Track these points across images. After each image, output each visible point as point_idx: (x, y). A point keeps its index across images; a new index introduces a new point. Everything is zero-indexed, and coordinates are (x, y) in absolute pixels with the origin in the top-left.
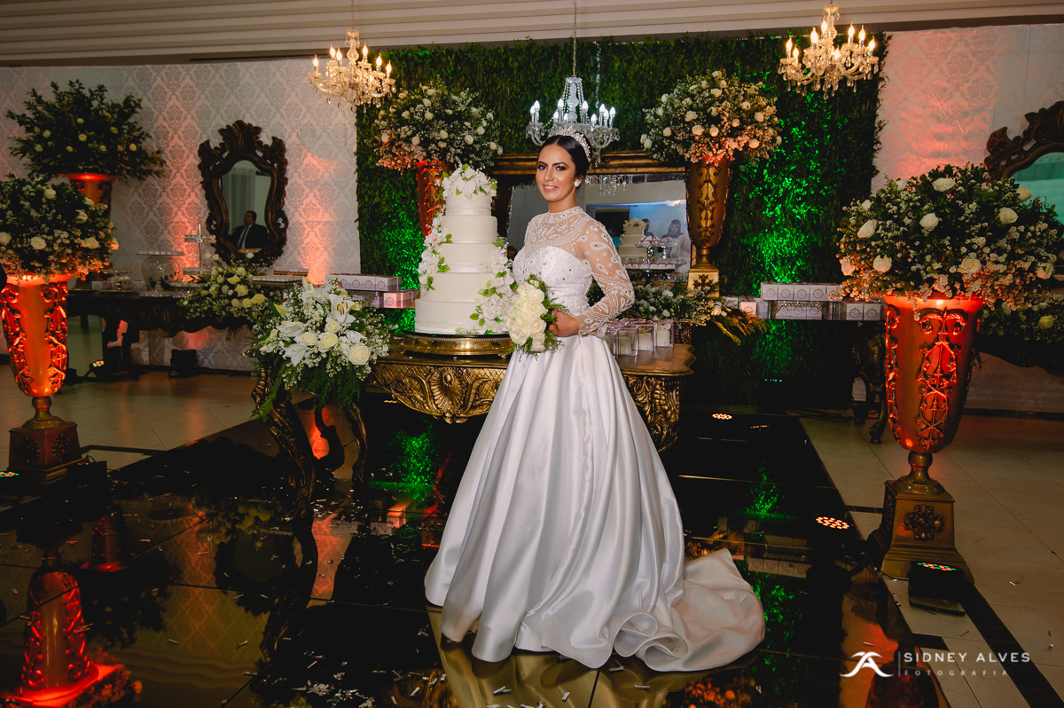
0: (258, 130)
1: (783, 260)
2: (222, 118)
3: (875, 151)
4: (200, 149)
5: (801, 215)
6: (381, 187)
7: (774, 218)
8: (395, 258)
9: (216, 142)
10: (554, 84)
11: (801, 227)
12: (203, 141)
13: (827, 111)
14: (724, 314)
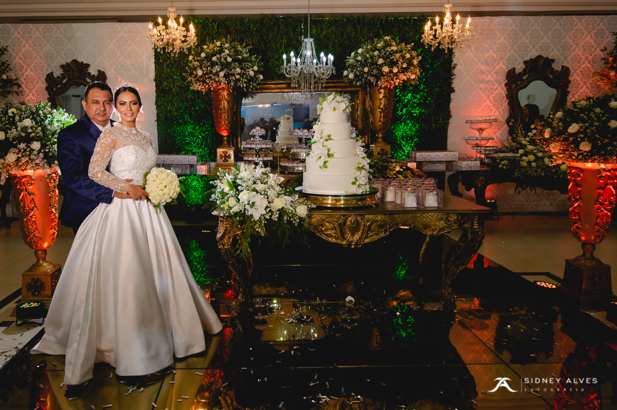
0: (88, 66)
1: (407, 137)
2: (62, 57)
3: (452, 79)
4: (47, 77)
5: (416, 114)
6: (172, 100)
7: (402, 115)
8: (181, 143)
9: (58, 73)
10: (278, 41)
11: (416, 119)
12: (49, 72)
13: (429, 58)
14: (402, 170)
